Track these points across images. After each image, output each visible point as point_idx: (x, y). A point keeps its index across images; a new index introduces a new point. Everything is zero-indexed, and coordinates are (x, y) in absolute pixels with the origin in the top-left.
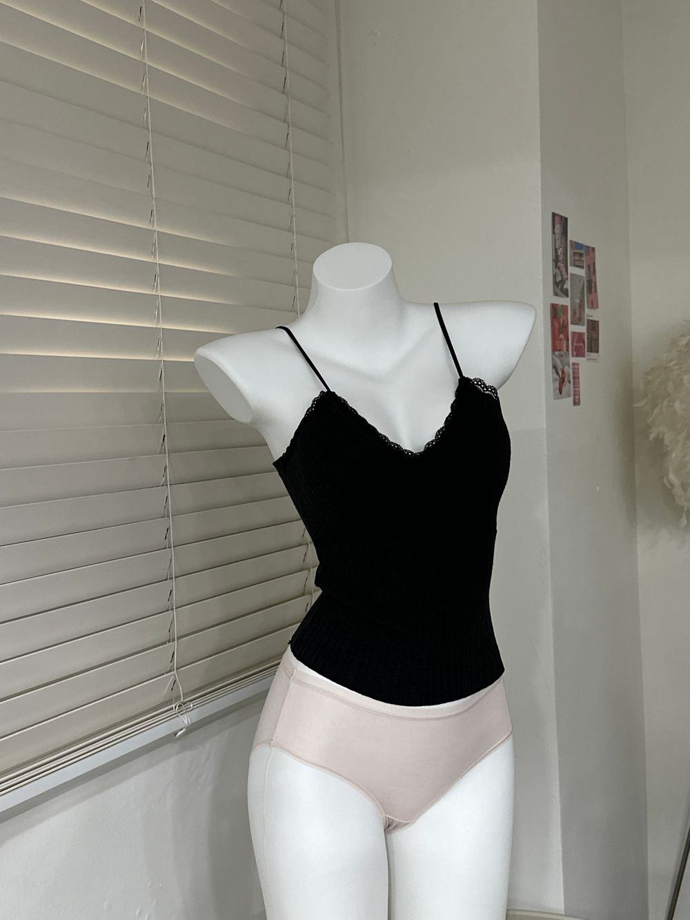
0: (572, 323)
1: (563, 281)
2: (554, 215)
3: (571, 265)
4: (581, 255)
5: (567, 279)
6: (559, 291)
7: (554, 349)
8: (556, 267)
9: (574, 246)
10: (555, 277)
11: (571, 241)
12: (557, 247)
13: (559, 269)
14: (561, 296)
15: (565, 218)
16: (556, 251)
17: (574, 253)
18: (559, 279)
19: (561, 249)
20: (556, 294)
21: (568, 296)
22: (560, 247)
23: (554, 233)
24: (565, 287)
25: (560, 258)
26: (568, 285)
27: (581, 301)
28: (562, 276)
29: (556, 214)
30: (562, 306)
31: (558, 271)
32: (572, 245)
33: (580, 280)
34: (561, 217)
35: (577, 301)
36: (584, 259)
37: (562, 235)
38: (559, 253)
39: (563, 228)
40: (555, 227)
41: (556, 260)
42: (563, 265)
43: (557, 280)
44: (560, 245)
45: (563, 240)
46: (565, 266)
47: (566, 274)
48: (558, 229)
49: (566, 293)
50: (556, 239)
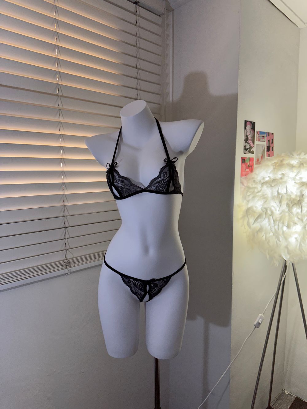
0: (256, 164)
2: (246, 122)
4: (264, 136)
5: (254, 147)
6: (248, 152)
8: (246, 143)
9: (259, 133)
11: (257, 131)
12: (247, 134)
14: (248, 154)
16: (247, 136)
17: (259, 136)
18: (248, 147)
19: (250, 135)
20: (245, 153)
21: (254, 154)
23: (245, 129)
24: (251, 150)
25: (250, 139)
26: (254, 149)
27: (262, 155)
28: (250, 145)
30: (249, 158)
31: (248, 144)
32: (257, 133)
33: (263, 147)
34: (251, 122)
35: (260, 155)
36: (266, 138)
37: (251, 129)
38: (249, 137)
39: (252, 127)
40: (246, 127)
41: (246, 140)
42: (251, 141)
43: (246, 148)
44: (250, 133)
45: (252, 131)
46: (252, 142)
47: (253, 145)
48: (249, 127)
49: (253, 152)
50: (247, 131)
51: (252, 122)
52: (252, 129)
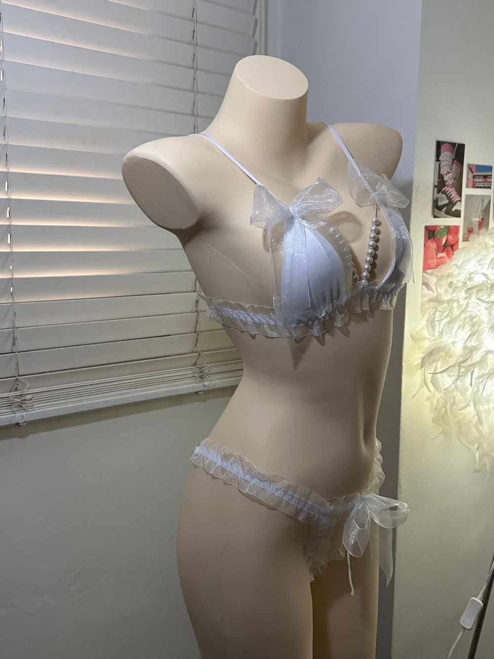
0: (464, 240)
1: (451, 204)
2: (440, 143)
3: (467, 187)
4: (485, 177)
5: (460, 201)
6: (443, 213)
7: (426, 267)
8: (438, 192)
10: (435, 201)
11: (469, 165)
12: (442, 172)
13: (444, 193)
14: (445, 217)
15: (459, 144)
16: (441, 177)
17: (474, 176)
18: (443, 201)
19: (451, 174)
20: (435, 217)
21: (459, 216)
22: (449, 173)
23: (438, 160)
24: (453, 210)
25: (450, 183)
26: (461, 207)
27: (482, 219)
28: (449, 198)
29: (444, 143)
31: (444, 196)
32: (470, 168)
33: (483, 200)
34: (453, 145)
35: (476, 220)
37: (453, 160)
38: (446, 178)
39: (456, 155)
40: (440, 155)
41: (440, 185)
42: (453, 188)
43: (440, 204)
44: (449, 170)
45: (454, 165)
46: (456, 189)
47: (458, 196)
48: (446, 156)
49: (457, 214)
50: (441, 165)
51: (455, 144)
52: (455, 161)
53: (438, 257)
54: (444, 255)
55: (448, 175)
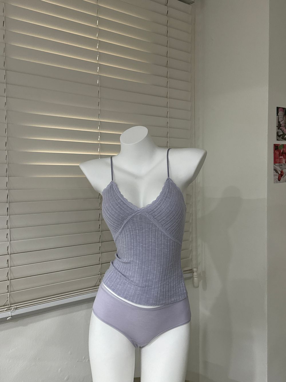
1: (284, 134)
2: (278, 108)
7: (275, 162)
8: (278, 129)
10: (277, 133)
13: (281, 129)
14: (282, 140)
16: (279, 122)
18: (281, 133)
20: (277, 140)
24: (285, 137)
28: (283, 132)
29: (280, 108)
30: (282, 144)
31: (281, 131)
34: (284, 108)
37: (284, 115)
41: (279, 126)
42: (285, 128)
48: (281, 113)
50: (279, 117)
53: (280, 158)
54: (282, 157)
55: (282, 122)
